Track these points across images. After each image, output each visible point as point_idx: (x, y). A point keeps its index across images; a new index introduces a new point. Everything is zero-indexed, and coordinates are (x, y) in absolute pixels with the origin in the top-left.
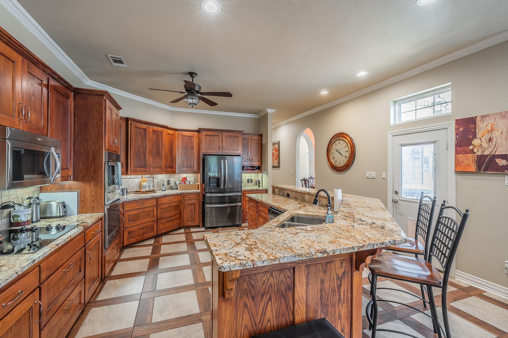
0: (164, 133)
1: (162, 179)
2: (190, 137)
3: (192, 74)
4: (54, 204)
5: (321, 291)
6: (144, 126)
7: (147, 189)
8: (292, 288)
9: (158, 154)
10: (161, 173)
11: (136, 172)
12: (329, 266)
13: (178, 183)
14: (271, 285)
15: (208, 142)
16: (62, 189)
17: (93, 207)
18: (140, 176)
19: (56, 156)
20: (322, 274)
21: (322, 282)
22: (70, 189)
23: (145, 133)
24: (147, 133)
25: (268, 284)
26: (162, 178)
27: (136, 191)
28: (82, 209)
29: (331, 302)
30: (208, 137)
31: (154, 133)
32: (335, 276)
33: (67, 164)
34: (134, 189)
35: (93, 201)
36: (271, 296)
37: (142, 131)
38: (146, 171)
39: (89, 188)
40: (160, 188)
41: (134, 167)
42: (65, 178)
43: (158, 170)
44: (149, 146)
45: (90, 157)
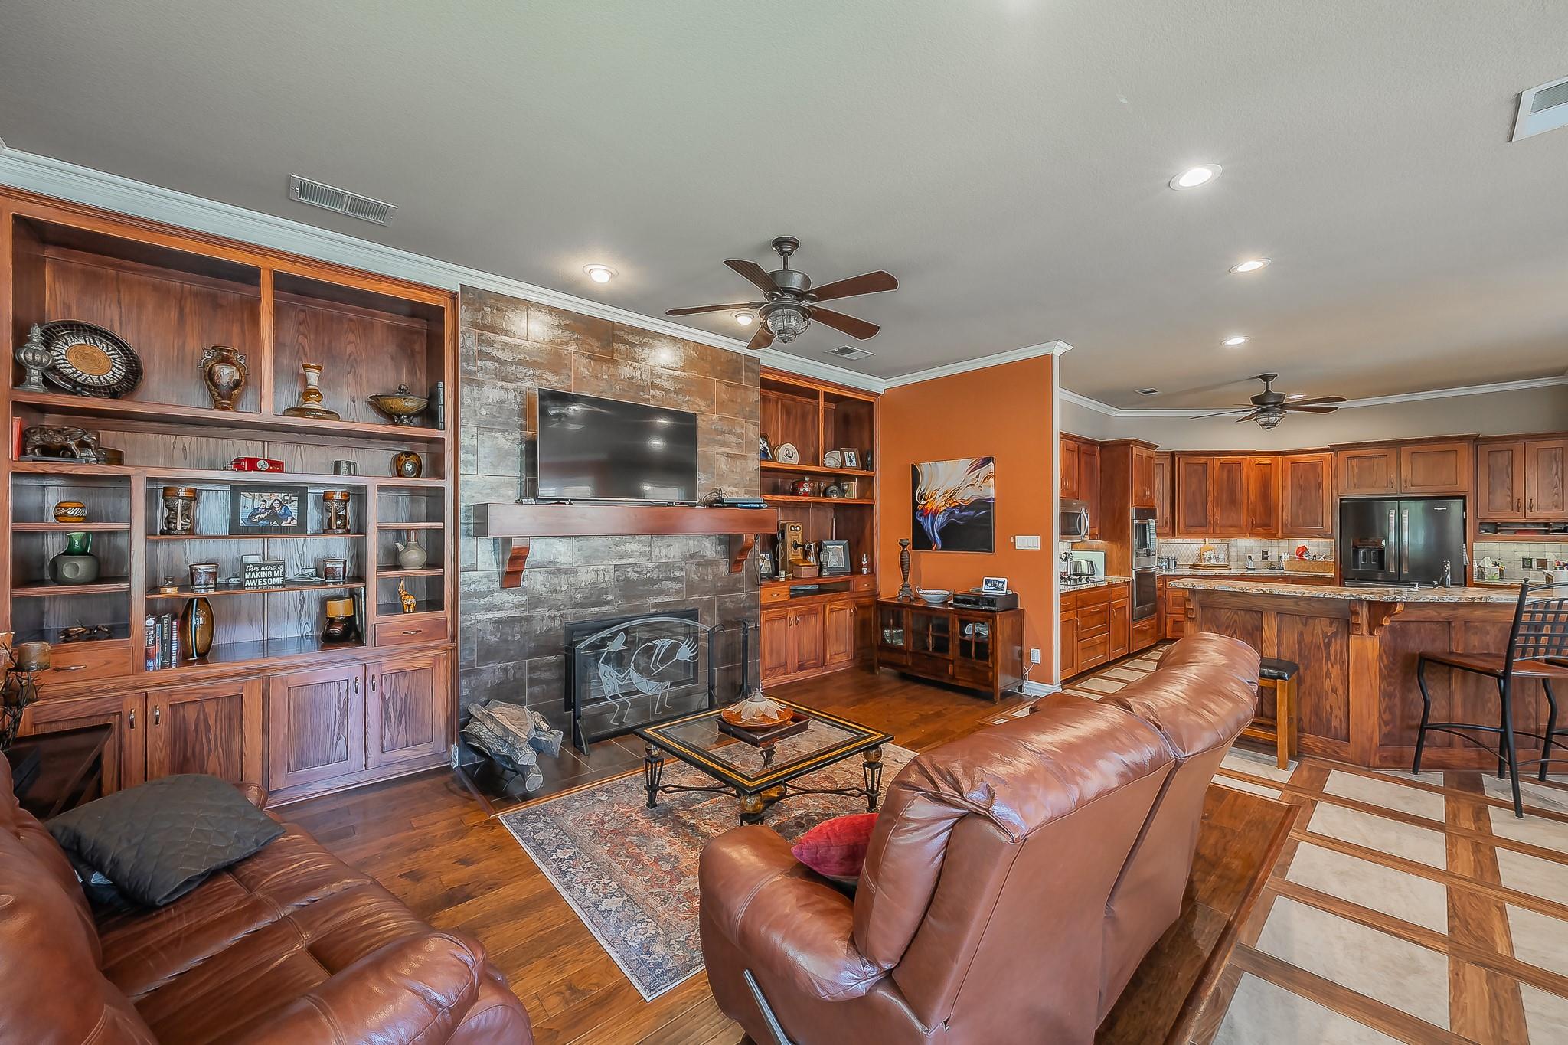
0: (1245, 465)
1: (1249, 548)
2: (1313, 465)
3: (1266, 378)
4: (1083, 562)
5: (1299, 643)
6: (1203, 460)
7: (1213, 562)
8: (1260, 628)
9: (1233, 501)
10: (1242, 535)
11: (1187, 534)
12: (1310, 621)
13: (1285, 556)
14: (1235, 621)
15: (1355, 471)
16: (1090, 548)
17: (1120, 570)
18: (1201, 540)
19: (1085, 516)
20: (1300, 626)
21: (1301, 634)
22: (1097, 549)
23: (1205, 471)
24: (1209, 471)
25: (1233, 620)
26: (1247, 544)
27: (1193, 565)
28: (1109, 569)
29: (1314, 656)
30: (1354, 463)
31: (1223, 469)
32: (1320, 632)
33: (1094, 523)
34: (1190, 561)
35: (1120, 564)
36: (1235, 630)
37: (1200, 468)
38: (1207, 532)
39: (1116, 548)
40: (1245, 564)
41: (1185, 525)
42: (1093, 537)
43: (1232, 530)
44: (1211, 490)
45: (1117, 515)
